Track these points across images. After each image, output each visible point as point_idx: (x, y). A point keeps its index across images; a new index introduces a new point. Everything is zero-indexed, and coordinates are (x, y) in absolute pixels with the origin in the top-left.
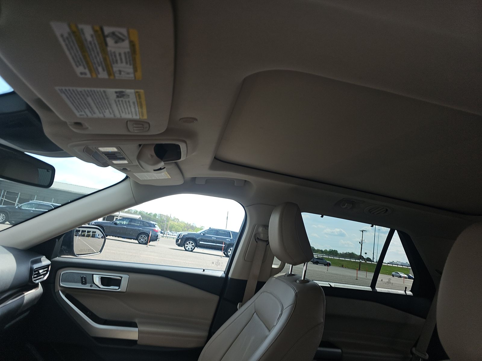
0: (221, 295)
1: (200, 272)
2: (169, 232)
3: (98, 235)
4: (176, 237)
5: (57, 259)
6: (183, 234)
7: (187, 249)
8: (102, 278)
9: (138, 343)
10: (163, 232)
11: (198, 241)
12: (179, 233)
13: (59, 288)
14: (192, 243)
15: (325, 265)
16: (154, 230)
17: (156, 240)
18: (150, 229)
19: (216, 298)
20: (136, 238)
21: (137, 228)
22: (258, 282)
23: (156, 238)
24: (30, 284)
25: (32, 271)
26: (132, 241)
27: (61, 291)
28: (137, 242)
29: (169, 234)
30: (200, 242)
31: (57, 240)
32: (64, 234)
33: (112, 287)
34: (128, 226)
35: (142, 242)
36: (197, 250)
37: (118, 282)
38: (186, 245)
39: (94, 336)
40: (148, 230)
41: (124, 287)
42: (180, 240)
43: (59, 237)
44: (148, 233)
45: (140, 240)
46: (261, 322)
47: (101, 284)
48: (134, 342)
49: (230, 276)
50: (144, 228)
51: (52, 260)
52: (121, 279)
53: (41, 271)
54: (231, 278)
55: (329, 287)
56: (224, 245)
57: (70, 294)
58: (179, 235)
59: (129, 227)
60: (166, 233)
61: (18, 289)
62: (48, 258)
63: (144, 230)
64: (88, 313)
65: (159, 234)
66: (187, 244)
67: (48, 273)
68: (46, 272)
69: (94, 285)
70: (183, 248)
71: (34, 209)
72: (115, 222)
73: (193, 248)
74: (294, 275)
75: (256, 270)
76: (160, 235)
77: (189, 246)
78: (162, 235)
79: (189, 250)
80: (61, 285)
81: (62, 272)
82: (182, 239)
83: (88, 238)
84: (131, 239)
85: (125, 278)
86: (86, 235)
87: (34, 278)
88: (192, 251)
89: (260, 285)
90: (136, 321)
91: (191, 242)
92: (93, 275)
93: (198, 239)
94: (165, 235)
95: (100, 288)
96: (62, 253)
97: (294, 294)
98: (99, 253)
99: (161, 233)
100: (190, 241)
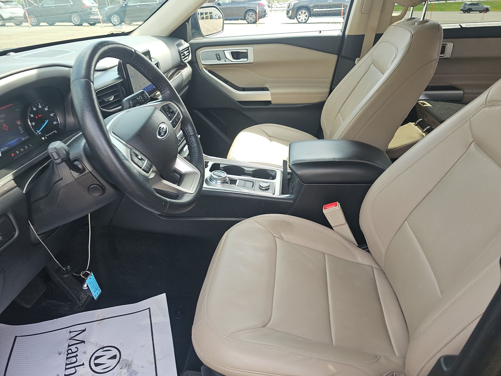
0: (339, 54)
1: (317, 34)
2: (276, 4)
3: (215, 16)
4: (286, 8)
5: (192, 41)
6: (293, 3)
7: (300, 20)
8: (232, 52)
9: (272, 102)
10: (270, 5)
11: (312, 9)
12: (289, 2)
13: (202, 66)
14: (305, 13)
15: (480, 12)
16: (260, 4)
17: (264, 16)
18: (257, 3)
19: (334, 57)
20: (243, 18)
21: (242, 5)
22: (376, 34)
23: (264, 14)
24: (182, 64)
25: (180, 53)
26: (240, 21)
27: (204, 68)
28: (245, 22)
29: (277, 7)
30: (315, 10)
31: (187, 23)
32: (190, 17)
33: (241, 60)
34: (232, 5)
35: (251, 21)
36: (311, 19)
37: (245, 55)
38: (298, 17)
39: (238, 100)
40: (254, 6)
41: (251, 59)
42: (290, 12)
43: (187, 21)
44: (255, 9)
45: (248, 19)
46: (377, 70)
47: (232, 58)
48: (269, 102)
49: (347, 33)
50: (250, 4)
51: (189, 42)
52: (247, 51)
53: (185, 52)
54: (348, 36)
55: (460, 28)
56: (344, 9)
57: (212, 69)
58: (289, 5)
59: (234, 6)
60: (273, 6)
61: (176, 68)
62: (186, 41)
63: (250, 6)
64: (229, 83)
65: (266, 8)
66: (300, 15)
67: (190, 54)
68: (188, 53)
69: (227, 59)
70: (295, 21)
71: (139, 4)
72: (218, 2)
73: (307, 18)
74: (414, 18)
75: (374, 22)
76: (268, 10)
77: (302, 16)
78: (270, 9)
79: (302, 22)
80: (203, 63)
81: (200, 51)
82: (293, 9)
83: (207, 20)
84: (238, 19)
85: (250, 50)
86: (205, 17)
87: (183, 58)
88: (305, 23)
89: (378, 37)
90: (267, 86)
91: (304, 11)
92: (224, 51)
93: (311, 6)
94: (273, 9)
95: (232, 62)
96: (193, 36)
97: (410, 36)
98: (222, 31)
99: (269, 7)
100: (302, 11)
